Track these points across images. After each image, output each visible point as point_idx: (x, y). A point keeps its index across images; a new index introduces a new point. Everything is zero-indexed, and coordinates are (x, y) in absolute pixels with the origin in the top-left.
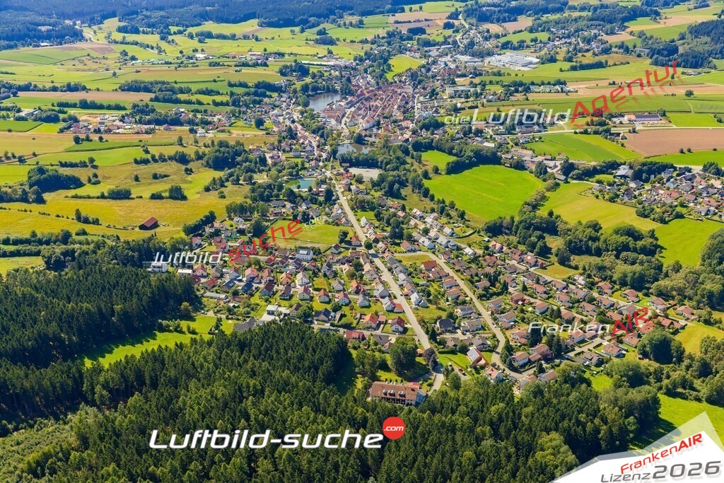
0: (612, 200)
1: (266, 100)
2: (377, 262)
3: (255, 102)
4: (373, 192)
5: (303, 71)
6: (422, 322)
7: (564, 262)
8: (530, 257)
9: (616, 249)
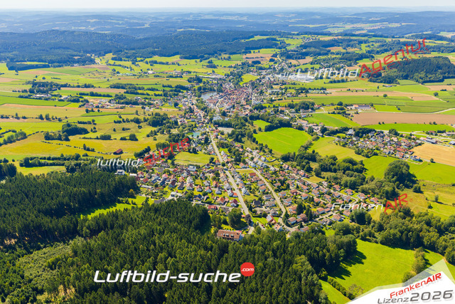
0: (344, 146)
1: (180, 94)
2: (227, 173)
3: (174, 95)
4: (228, 139)
5: (199, 80)
6: (246, 202)
7: (318, 175)
8: (302, 172)
9: (344, 169)
